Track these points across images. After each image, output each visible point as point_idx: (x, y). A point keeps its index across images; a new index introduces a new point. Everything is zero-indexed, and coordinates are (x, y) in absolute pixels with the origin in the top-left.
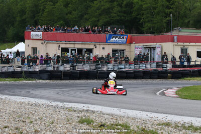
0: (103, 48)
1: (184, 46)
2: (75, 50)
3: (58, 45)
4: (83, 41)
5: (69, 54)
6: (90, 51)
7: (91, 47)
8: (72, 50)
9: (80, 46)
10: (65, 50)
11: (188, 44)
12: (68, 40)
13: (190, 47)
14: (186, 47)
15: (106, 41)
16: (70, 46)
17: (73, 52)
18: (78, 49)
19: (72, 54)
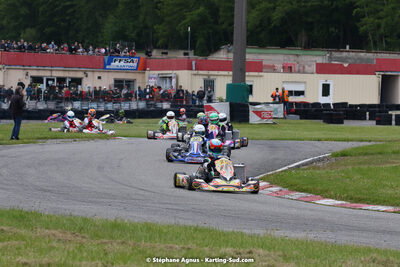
0: (99, 78)
1: (209, 76)
2: (53, 80)
3: (25, 72)
4: (66, 66)
5: (43, 87)
6: (78, 81)
7: (79, 75)
8: (48, 80)
9: (61, 74)
10: (37, 80)
11: (216, 73)
12: (41, 65)
13: (219, 78)
14: (212, 77)
15: (103, 67)
16: (44, 73)
17: (50, 82)
18: (58, 78)
19: (47, 85)
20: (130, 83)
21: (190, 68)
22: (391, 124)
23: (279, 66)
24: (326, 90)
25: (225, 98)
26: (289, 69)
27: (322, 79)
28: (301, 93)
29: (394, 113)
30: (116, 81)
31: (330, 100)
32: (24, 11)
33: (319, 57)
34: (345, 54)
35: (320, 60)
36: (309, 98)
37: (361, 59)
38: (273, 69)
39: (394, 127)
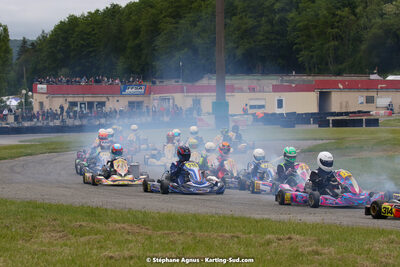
0: (118, 101)
1: (196, 96)
2: (85, 104)
3: (65, 99)
4: (94, 94)
5: (77, 109)
6: (102, 104)
7: (104, 99)
8: (81, 104)
9: (87, 99)
10: (73, 104)
12: (76, 93)
14: (198, 98)
15: (120, 93)
16: (78, 99)
17: (83, 106)
18: (89, 103)
19: (81, 108)
20: (139, 104)
21: (182, 92)
22: (329, 126)
23: (245, 88)
24: (280, 104)
25: (211, 111)
26: (252, 90)
27: (277, 96)
28: (263, 107)
29: (331, 118)
30: (130, 103)
31: (283, 111)
32: (60, 56)
33: (274, 80)
34: (292, 78)
35: (275, 82)
36: (269, 110)
37: (304, 81)
38: (241, 90)
39: (331, 128)
